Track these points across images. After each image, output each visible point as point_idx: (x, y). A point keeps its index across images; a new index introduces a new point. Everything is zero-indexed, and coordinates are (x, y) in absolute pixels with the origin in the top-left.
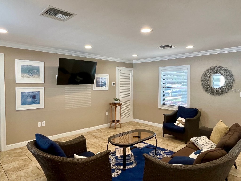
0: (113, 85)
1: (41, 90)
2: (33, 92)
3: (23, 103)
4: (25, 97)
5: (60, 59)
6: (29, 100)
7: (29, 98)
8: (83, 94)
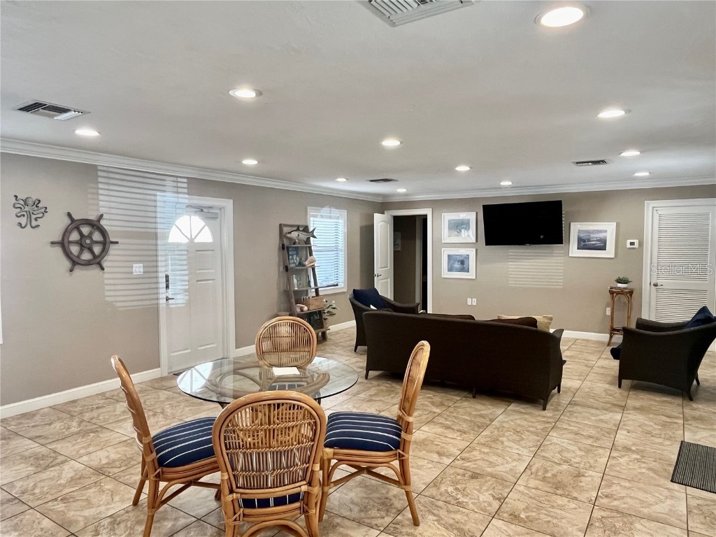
0: (628, 246)
1: (471, 253)
2: (460, 255)
3: (450, 269)
4: (452, 262)
5: (484, 207)
6: (457, 265)
7: (457, 262)
8: (545, 263)
